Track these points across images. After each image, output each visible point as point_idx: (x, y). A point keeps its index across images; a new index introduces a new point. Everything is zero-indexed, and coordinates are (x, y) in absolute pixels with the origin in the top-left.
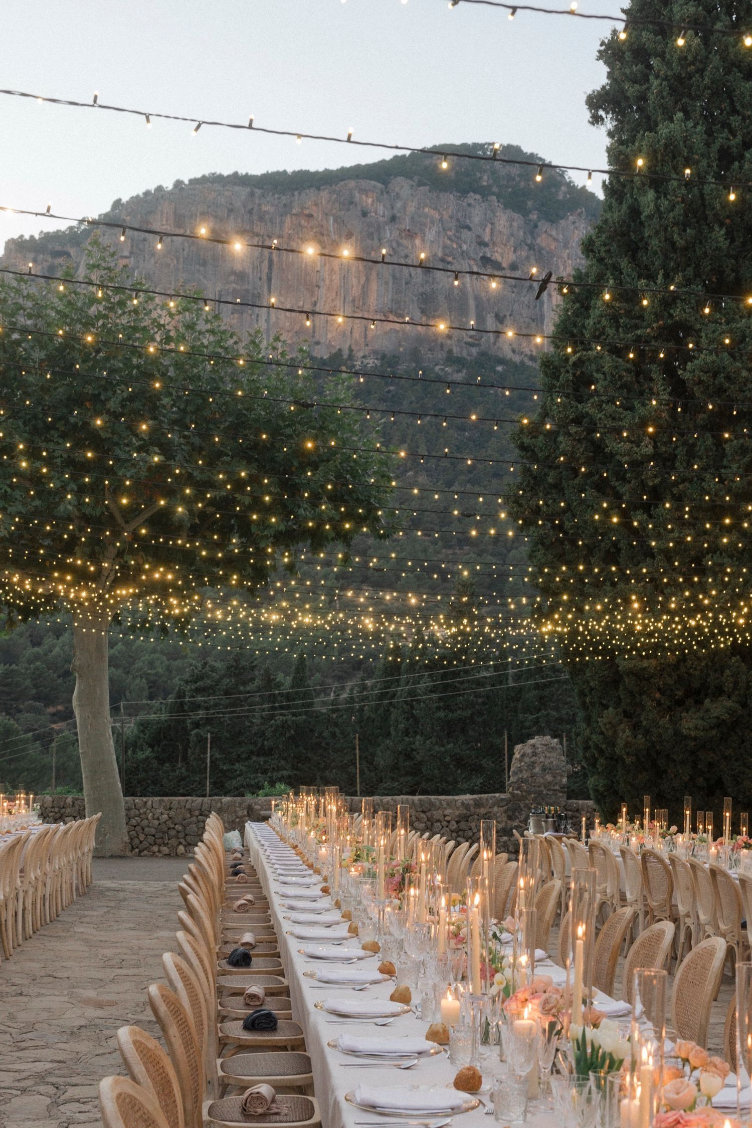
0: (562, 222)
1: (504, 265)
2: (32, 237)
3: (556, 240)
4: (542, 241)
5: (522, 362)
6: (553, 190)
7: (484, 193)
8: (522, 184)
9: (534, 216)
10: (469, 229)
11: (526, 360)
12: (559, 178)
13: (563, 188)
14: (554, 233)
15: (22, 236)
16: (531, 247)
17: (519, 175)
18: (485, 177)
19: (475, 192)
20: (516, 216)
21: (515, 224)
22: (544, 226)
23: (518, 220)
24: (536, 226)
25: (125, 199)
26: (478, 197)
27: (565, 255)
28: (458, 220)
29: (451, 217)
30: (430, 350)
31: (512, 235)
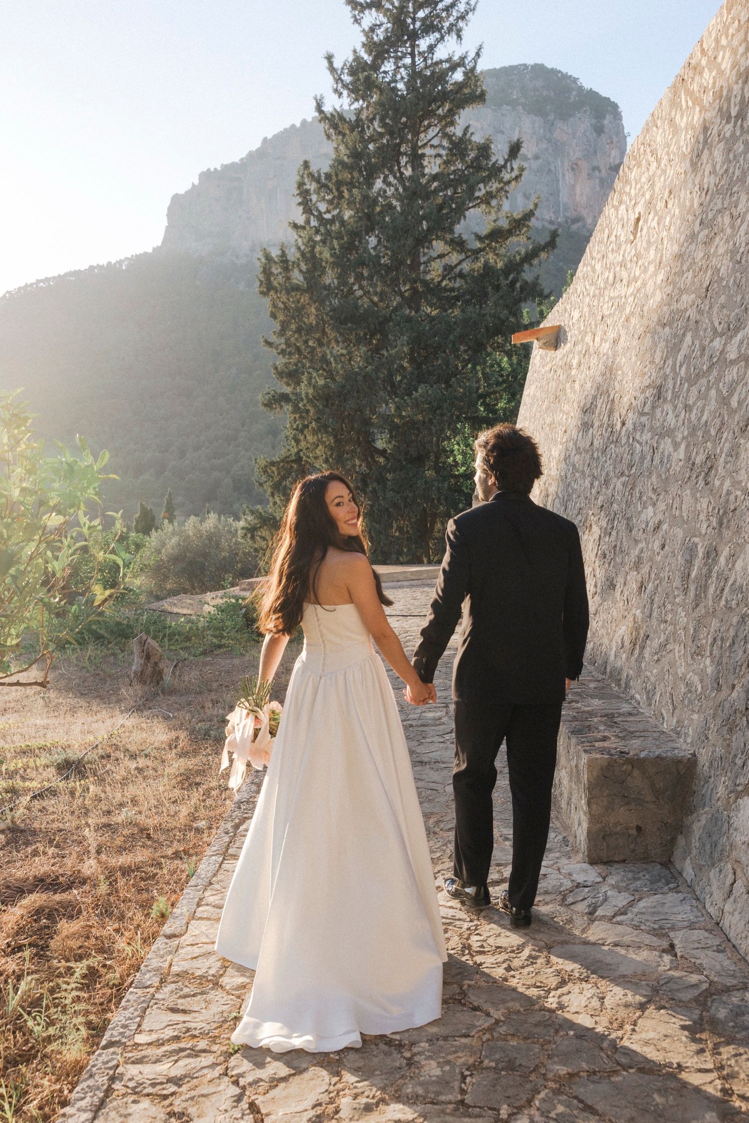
0: (571, 119)
1: (530, 156)
2: (215, 169)
3: (567, 133)
4: (557, 135)
5: (543, 226)
6: (567, 95)
7: (513, 104)
8: (545, 93)
9: (551, 117)
10: (503, 133)
11: (546, 224)
12: (573, 85)
13: (574, 93)
14: (565, 128)
15: (209, 169)
16: (549, 141)
17: (543, 87)
18: (515, 93)
19: (507, 105)
20: (537, 119)
21: (537, 125)
22: (559, 124)
23: (539, 120)
24: (553, 124)
25: (270, 136)
26: (509, 108)
27: (574, 144)
28: (494, 127)
29: (489, 126)
30: (477, 224)
31: (534, 133)
